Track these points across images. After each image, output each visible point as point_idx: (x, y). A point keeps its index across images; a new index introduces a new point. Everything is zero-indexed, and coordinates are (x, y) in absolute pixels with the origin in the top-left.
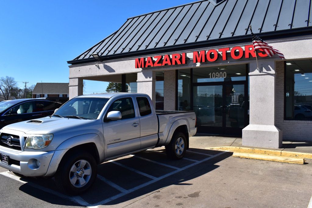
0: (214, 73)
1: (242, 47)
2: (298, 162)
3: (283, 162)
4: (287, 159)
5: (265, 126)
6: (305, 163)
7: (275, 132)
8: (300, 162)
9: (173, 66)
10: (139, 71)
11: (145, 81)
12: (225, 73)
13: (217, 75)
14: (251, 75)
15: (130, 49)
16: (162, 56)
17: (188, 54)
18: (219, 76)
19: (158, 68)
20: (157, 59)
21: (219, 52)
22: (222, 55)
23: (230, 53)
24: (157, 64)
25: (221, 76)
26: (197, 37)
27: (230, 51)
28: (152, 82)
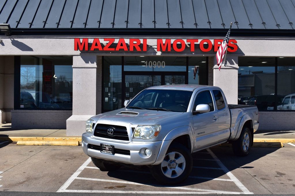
0: (150, 62)
1: (210, 40)
3: (267, 146)
4: (270, 144)
6: (284, 146)
9: (126, 52)
10: (77, 55)
11: (85, 67)
12: (163, 63)
13: (155, 63)
14: (216, 69)
15: (58, 24)
16: (114, 38)
17: (148, 40)
18: (157, 65)
19: (106, 53)
20: (108, 42)
21: (187, 42)
22: (188, 46)
23: (199, 44)
24: (108, 48)
25: (159, 65)
26: (154, 23)
27: (199, 43)
28: (96, 69)
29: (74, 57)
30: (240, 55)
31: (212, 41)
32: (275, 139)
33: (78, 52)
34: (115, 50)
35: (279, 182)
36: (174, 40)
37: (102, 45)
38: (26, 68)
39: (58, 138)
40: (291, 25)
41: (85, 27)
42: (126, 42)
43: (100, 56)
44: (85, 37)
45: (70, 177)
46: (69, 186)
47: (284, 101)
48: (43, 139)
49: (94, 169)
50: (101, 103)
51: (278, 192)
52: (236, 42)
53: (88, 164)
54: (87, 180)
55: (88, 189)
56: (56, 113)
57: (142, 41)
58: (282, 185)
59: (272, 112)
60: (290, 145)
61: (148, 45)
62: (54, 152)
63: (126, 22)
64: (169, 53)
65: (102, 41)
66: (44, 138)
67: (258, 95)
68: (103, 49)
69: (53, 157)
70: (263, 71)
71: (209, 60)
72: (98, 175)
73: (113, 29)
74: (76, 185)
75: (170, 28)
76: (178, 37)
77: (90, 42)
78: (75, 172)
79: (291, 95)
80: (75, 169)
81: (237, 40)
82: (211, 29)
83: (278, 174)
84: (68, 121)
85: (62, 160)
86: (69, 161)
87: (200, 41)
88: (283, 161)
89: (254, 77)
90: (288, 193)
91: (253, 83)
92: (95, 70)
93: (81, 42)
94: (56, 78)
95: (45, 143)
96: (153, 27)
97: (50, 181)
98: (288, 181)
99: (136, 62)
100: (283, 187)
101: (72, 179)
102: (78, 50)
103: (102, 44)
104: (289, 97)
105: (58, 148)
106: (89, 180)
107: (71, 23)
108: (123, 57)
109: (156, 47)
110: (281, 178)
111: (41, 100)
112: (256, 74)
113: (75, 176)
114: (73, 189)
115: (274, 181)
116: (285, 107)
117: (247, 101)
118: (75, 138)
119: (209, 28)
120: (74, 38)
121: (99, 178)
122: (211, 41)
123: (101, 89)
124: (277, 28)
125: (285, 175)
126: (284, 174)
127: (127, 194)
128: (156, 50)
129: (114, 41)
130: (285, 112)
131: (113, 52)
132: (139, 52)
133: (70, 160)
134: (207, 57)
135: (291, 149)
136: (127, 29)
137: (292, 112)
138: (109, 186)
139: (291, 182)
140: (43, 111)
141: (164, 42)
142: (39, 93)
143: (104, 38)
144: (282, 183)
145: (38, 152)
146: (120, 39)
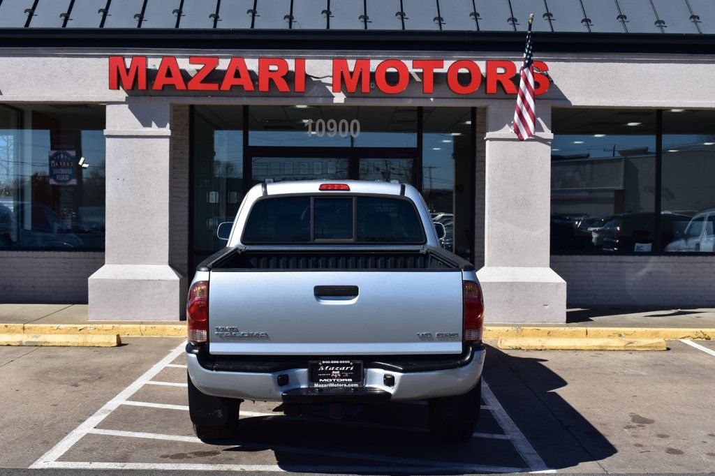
0: (321, 120)
1: (477, 62)
2: (656, 347)
3: (623, 349)
4: (631, 343)
5: (529, 269)
6: (668, 349)
7: (558, 284)
8: (659, 345)
9: (250, 94)
10: (116, 100)
11: (139, 134)
12: (355, 124)
13: (332, 126)
14: (491, 139)
15: (67, 17)
16: (218, 57)
17: (308, 62)
18: (338, 130)
19: (195, 96)
20: (200, 67)
21: (413, 68)
22: (417, 79)
23: (446, 74)
24: (202, 82)
25: (343, 130)
26: (325, 15)
27: (445, 70)
28: (168, 140)
29: (109, 108)
30: (558, 104)
31: (482, 66)
32: (648, 329)
33: (121, 94)
34: (219, 87)
35: (633, 441)
36: (379, 62)
37: (185, 75)
38: (5, 137)
39: (66, 325)
40: (696, 22)
41: (140, 25)
42: (250, 67)
43: (185, 106)
44: (139, 54)
45: (75, 428)
46: (65, 453)
47: (691, 227)
48: (24, 329)
49: (144, 408)
50: (187, 233)
51: (623, 466)
52: (546, 69)
53: (130, 395)
54: (118, 437)
55: (115, 460)
56: (64, 258)
57: (291, 65)
58: (640, 449)
59: (648, 257)
60: (686, 345)
61: (308, 77)
62: (47, 363)
63: (251, 14)
64: (365, 96)
65: (184, 64)
66: (27, 325)
67: (627, 213)
68: (187, 87)
69: (43, 376)
70: (647, 149)
71: (477, 117)
72: (150, 423)
73: (215, 31)
74: (85, 450)
75: (369, 28)
76: (389, 54)
77: (153, 68)
78: (91, 415)
79: (707, 214)
80: (93, 408)
81: (547, 63)
82: (478, 34)
83: (633, 420)
84: (94, 280)
85: (63, 384)
86: (83, 385)
87: (447, 64)
88: (656, 388)
89: (622, 164)
90: (648, 471)
91: (622, 179)
92: (166, 142)
93: (128, 67)
94: (85, 165)
95: (27, 340)
96: (323, 27)
97: (17, 439)
98: (656, 438)
99: (288, 120)
100: (639, 454)
101: (80, 435)
102: (119, 89)
103: (184, 73)
104: (702, 219)
105: (62, 352)
106: (124, 437)
107: (102, 14)
108: (246, 108)
109: (330, 80)
110: (641, 431)
111: (28, 225)
112: (628, 157)
113: (88, 426)
114: (75, 461)
115: (620, 439)
116: (692, 243)
117: (597, 229)
118: (110, 326)
119: (475, 29)
120: (109, 56)
121: (154, 432)
122: (478, 64)
123: (187, 195)
124: (657, 30)
125: (651, 425)
126: (650, 422)
127: (218, 472)
128: (330, 89)
129: (218, 64)
130: (682, 258)
131: (214, 94)
132: (286, 95)
133: (87, 385)
134: (474, 109)
135: (687, 354)
136: (252, 32)
137: (700, 258)
138: (174, 451)
139: (664, 443)
140: (30, 253)
141: (351, 68)
142: (22, 206)
143: (190, 57)
144: (640, 445)
145: (5, 362)
146: (232, 58)
